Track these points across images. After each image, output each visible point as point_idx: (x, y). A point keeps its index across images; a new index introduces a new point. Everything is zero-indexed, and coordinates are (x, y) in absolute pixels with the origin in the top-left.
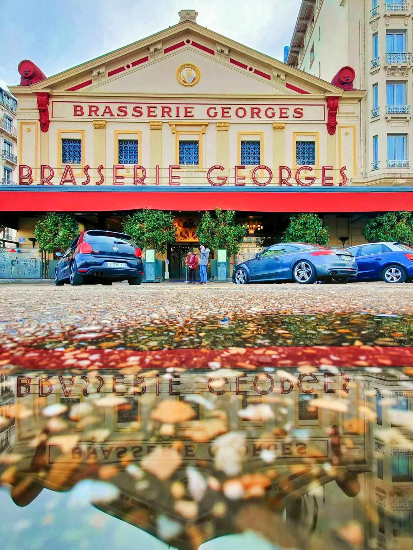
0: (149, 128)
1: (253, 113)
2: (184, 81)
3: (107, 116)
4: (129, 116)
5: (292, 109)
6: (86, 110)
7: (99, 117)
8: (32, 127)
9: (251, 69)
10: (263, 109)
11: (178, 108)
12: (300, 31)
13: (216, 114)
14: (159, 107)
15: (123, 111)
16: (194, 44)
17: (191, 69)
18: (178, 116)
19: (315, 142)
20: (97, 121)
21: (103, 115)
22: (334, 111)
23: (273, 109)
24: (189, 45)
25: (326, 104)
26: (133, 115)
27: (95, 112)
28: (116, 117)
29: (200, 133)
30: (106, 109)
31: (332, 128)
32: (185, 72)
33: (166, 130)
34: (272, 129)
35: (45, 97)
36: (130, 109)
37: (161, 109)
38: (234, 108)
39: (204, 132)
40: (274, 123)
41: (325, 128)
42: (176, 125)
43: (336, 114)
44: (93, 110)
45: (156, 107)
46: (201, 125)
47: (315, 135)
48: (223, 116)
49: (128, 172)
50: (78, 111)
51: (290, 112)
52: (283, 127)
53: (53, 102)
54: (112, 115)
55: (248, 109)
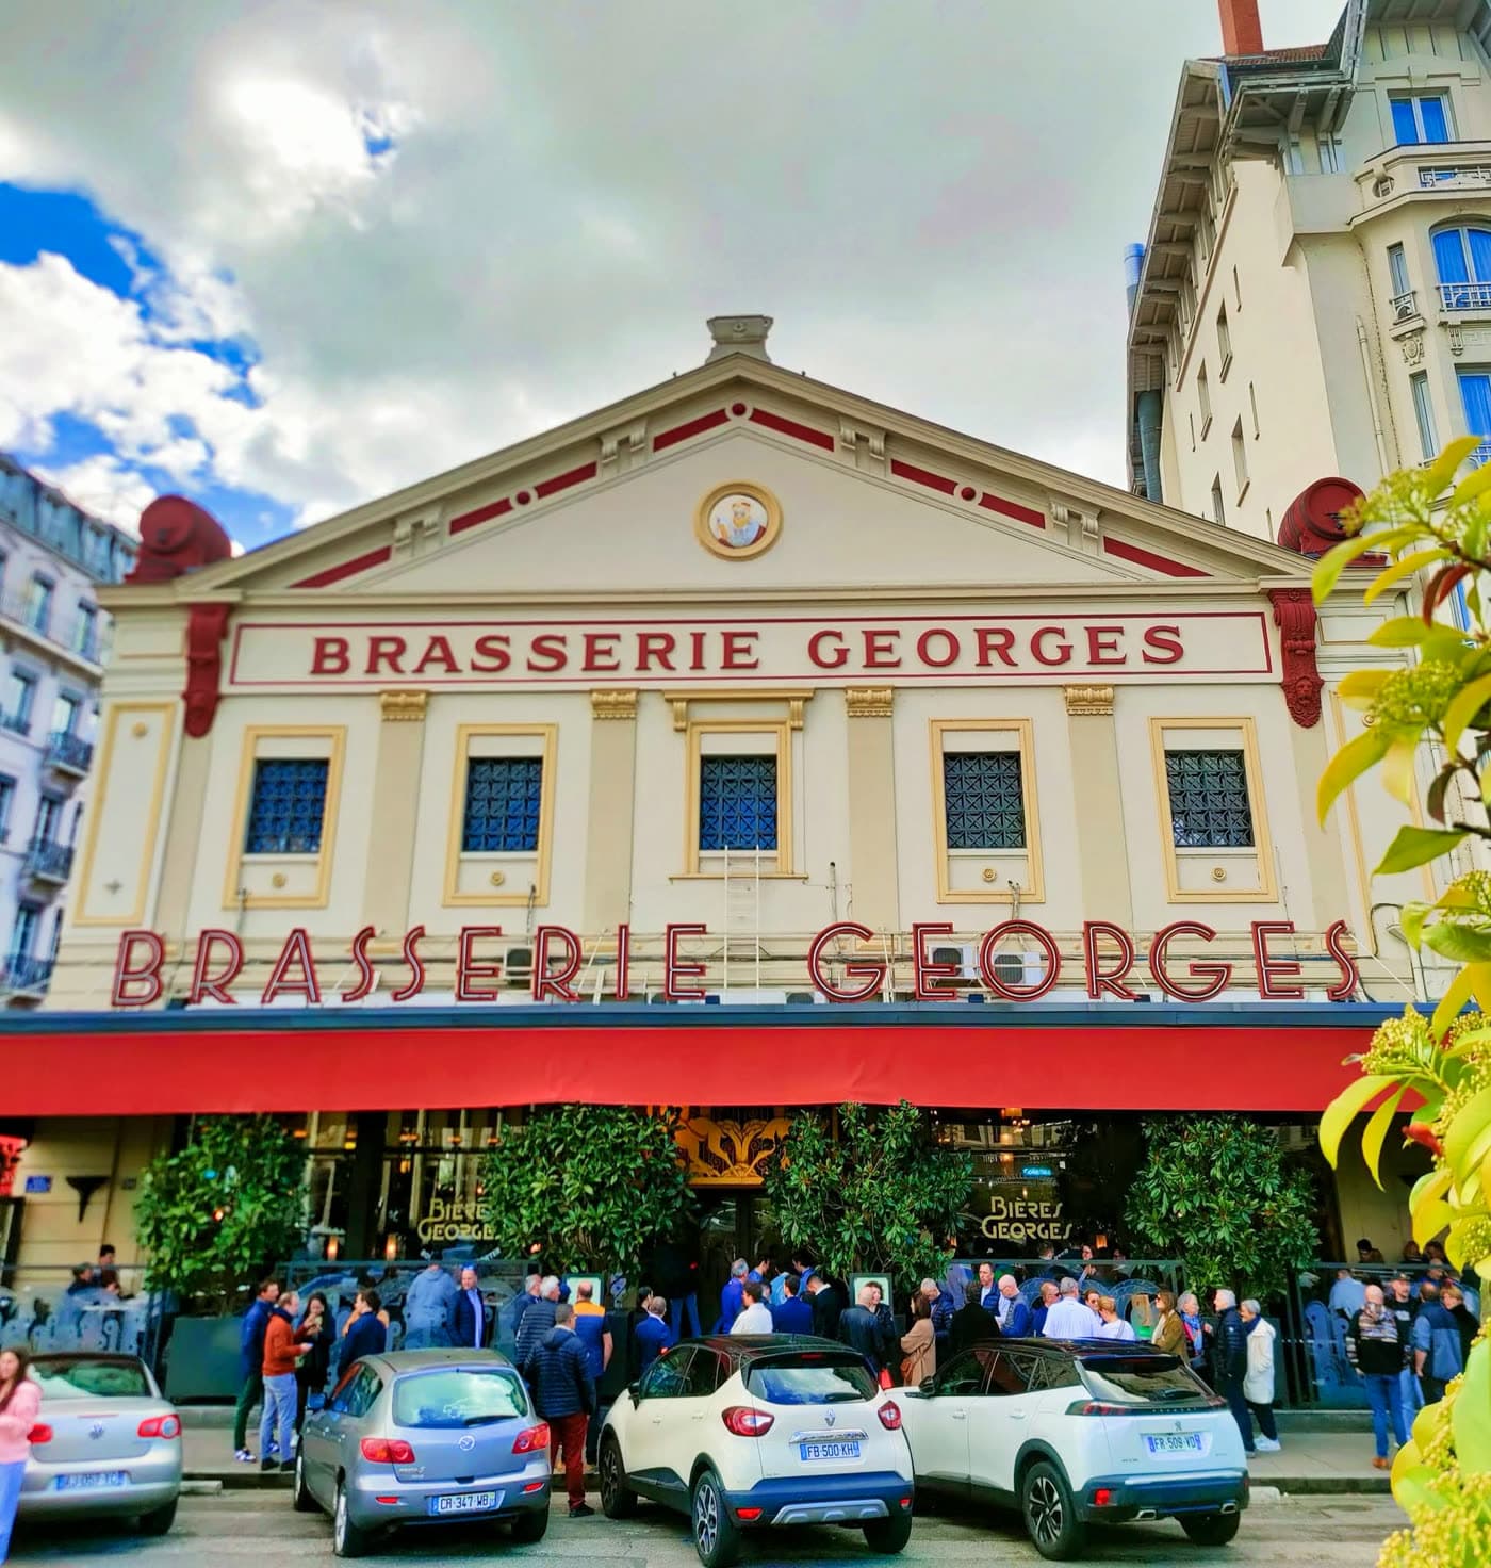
0: (590, 714)
1: (984, 648)
2: (723, 542)
3: (436, 671)
4: (517, 669)
5: (1136, 630)
6: (359, 655)
7: (404, 679)
8: (155, 721)
9: (968, 495)
10: (1024, 632)
11: (698, 639)
12: (1171, 241)
13: (842, 656)
14: (630, 635)
15: (494, 653)
16: (760, 417)
17: (748, 500)
18: (698, 664)
19: (1242, 751)
20: (396, 693)
21: (420, 670)
22: (1303, 639)
23: (1061, 632)
24: (744, 421)
25: (1268, 609)
26: (531, 667)
27: (393, 659)
28: (468, 674)
29: (782, 727)
30: (431, 649)
31: (1305, 703)
32: (725, 510)
33: (655, 720)
34: (1063, 706)
35: (217, 619)
36: (520, 647)
37: (635, 644)
38: (912, 632)
39: (796, 724)
40: (1070, 686)
41: (1279, 699)
42: (690, 701)
43: (1312, 650)
44: (386, 653)
45: (617, 637)
46: (787, 700)
47: (1240, 728)
48: (871, 663)
49: (499, 885)
50: (328, 658)
51: (1132, 642)
52: (1109, 702)
53: (241, 627)
54: (452, 668)
55: (966, 634)
